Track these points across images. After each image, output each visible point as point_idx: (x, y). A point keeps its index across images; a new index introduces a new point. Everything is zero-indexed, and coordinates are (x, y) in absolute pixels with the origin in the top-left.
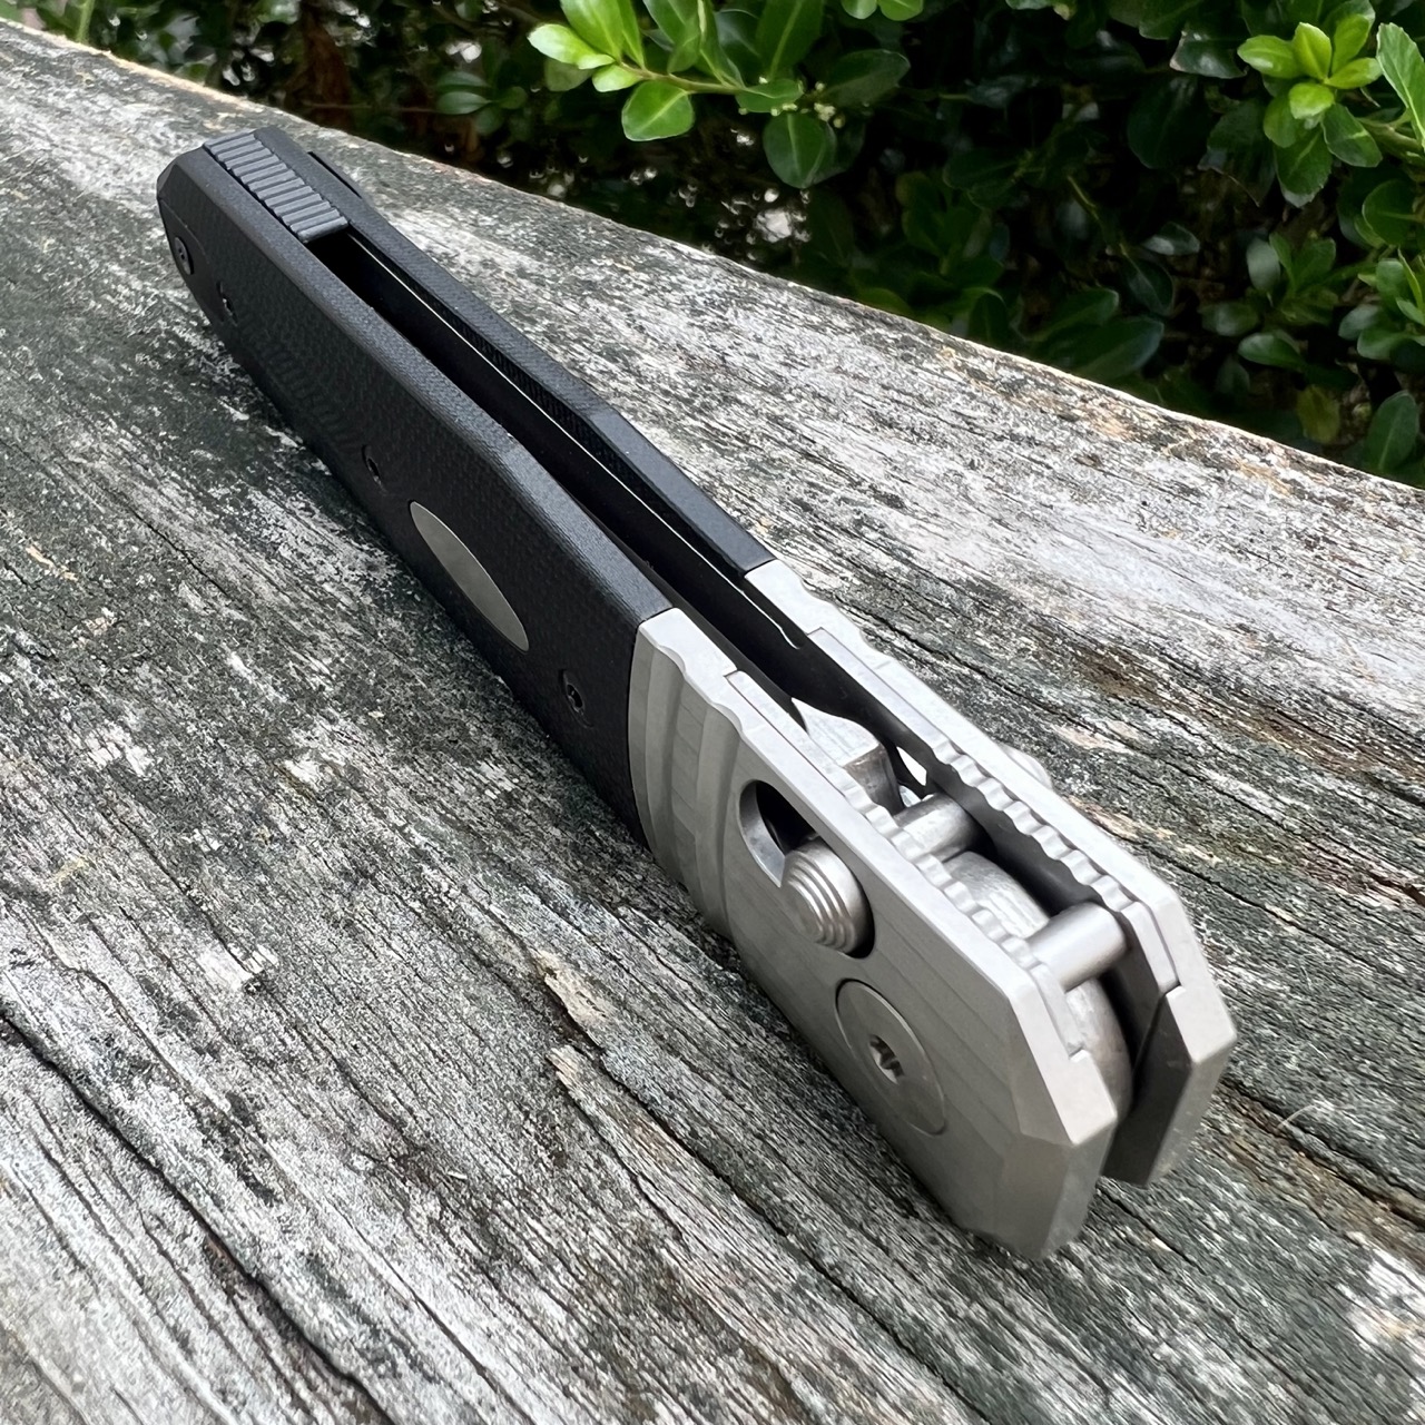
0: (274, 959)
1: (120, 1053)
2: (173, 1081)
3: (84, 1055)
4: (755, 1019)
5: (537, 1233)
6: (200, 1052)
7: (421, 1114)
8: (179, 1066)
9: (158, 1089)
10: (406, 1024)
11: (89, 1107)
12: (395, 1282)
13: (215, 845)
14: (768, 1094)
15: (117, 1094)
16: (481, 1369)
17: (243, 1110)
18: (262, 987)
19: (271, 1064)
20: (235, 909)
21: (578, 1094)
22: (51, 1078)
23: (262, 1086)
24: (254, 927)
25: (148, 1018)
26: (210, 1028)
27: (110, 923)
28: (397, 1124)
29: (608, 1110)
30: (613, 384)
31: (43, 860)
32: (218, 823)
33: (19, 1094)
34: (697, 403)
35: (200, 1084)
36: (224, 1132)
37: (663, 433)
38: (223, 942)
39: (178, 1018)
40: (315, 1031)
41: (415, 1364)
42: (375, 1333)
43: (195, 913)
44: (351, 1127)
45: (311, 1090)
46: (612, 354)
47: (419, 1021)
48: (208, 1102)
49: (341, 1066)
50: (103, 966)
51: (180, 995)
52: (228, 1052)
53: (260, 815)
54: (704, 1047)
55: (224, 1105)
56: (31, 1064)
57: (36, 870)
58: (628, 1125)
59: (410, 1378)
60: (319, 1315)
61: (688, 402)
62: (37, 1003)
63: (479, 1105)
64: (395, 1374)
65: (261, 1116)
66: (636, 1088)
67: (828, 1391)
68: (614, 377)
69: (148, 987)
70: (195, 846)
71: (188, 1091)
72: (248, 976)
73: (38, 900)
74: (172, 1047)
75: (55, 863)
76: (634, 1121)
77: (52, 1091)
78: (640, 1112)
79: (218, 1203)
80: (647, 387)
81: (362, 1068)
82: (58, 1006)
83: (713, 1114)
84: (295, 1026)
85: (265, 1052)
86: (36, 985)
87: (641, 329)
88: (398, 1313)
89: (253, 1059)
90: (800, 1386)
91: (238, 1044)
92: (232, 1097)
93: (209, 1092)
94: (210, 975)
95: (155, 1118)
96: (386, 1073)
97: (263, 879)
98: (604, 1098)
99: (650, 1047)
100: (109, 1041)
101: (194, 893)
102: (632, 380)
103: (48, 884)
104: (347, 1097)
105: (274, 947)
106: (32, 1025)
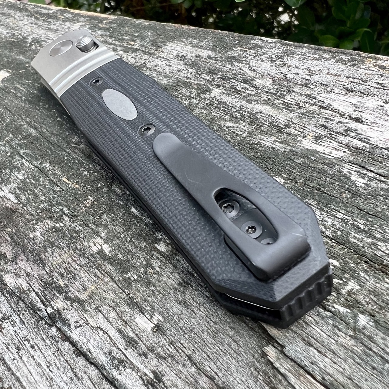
0: (161, 318)
1: (114, 358)
2: (133, 367)
3: (103, 359)
4: (339, 330)
6: (140, 355)
7: (220, 375)
8: (134, 361)
9: (128, 370)
10: (210, 340)
11: (107, 379)
13: (136, 277)
14: (350, 360)
15: (115, 373)
17: (158, 377)
18: (158, 329)
19: (165, 358)
20: (145, 300)
21: (277, 365)
22: (93, 368)
23: (163, 368)
24: (152, 307)
25: (121, 344)
26: (142, 346)
27: (105, 309)
28: (212, 379)
29: (289, 371)
30: (248, 92)
31: (81, 288)
32: (136, 269)
33: (83, 374)
34: (278, 94)
35: (142, 367)
37: (268, 107)
38: (143, 313)
39: (131, 343)
40: (179, 344)
43: (132, 303)
44: (196, 382)
45: (180, 367)
46: (245, 81)
47: (214, 338)
48: (146, 375)
49: (189, 357)
50: (105, 326)
51: (131, 334)
52: (150, 355)
53: (149, 265)
55: (151, 375)
56: (86, 363)
57: (79, 292)
58: (298, 376)
61: (275, 94)
62: (85, 341)
63: (241, 370)
65: (164, 379)
66: (299, 362)
68: (247, 89)
69: (120, 332)
70: (129, 278)
71: (138, 370)
72: (153, 325)
73: (81, 302)
74: (130, 354)
75: (85, 288)
76: (300, 375)
77: (94, 372)
78: (301, 371)
80: (260, 91)
81: (197, 357)
82: (92, 341)
83: (330, 370)
84: (172, 343)
85: (162, 354)
86: (84, 334)
87: (254, 70)
89: (159, 356)
91: (153, 351)
92: (154, 372)
93: (145, 371)
94: (140, 326)
95: (129, 382)
96: (205, 359)
97: (153, 288)
98: (287, 366)
100: (110, 353)
101: (131, 295)
102: (254, 89)
103: (83, 296)
104: (193, 370)
105: (160, 313)
106: (84, 349)
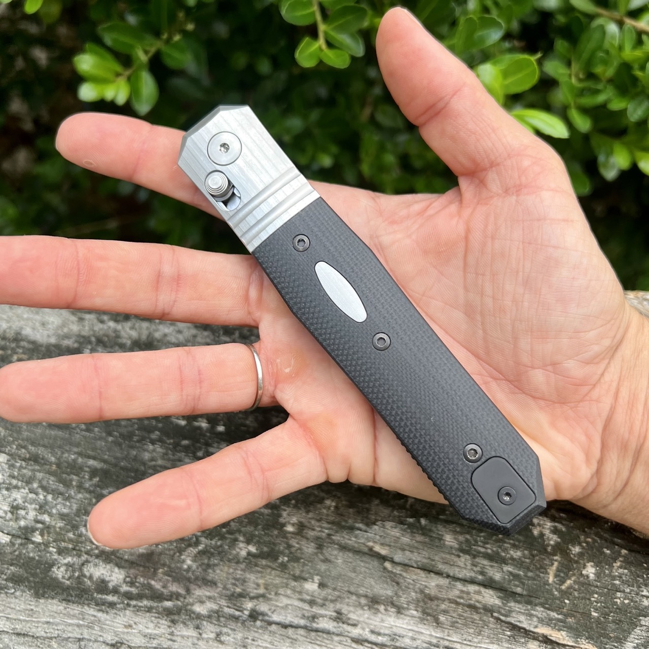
5: (403, 600)
12: (387, 625)
16: (409, 630)
36: (339, 618)
41: (399, 636)
42: (390, 636)
54: (409, 545)
59: (400, 639)
60: (380, 639)
64: (397, 640)
67: (462, 598)
79: (348, 632)
88: (391, 630)
90: (458, 600)
99: (400, 552)
